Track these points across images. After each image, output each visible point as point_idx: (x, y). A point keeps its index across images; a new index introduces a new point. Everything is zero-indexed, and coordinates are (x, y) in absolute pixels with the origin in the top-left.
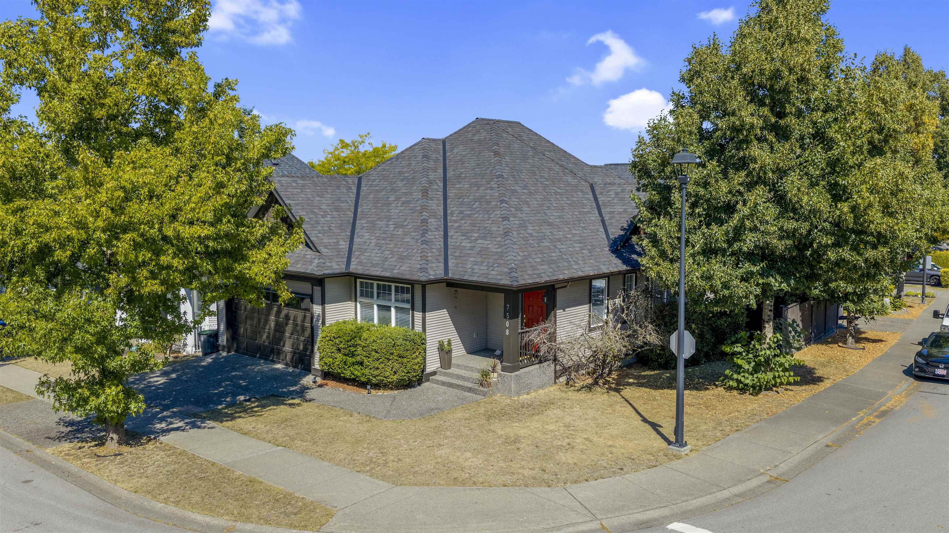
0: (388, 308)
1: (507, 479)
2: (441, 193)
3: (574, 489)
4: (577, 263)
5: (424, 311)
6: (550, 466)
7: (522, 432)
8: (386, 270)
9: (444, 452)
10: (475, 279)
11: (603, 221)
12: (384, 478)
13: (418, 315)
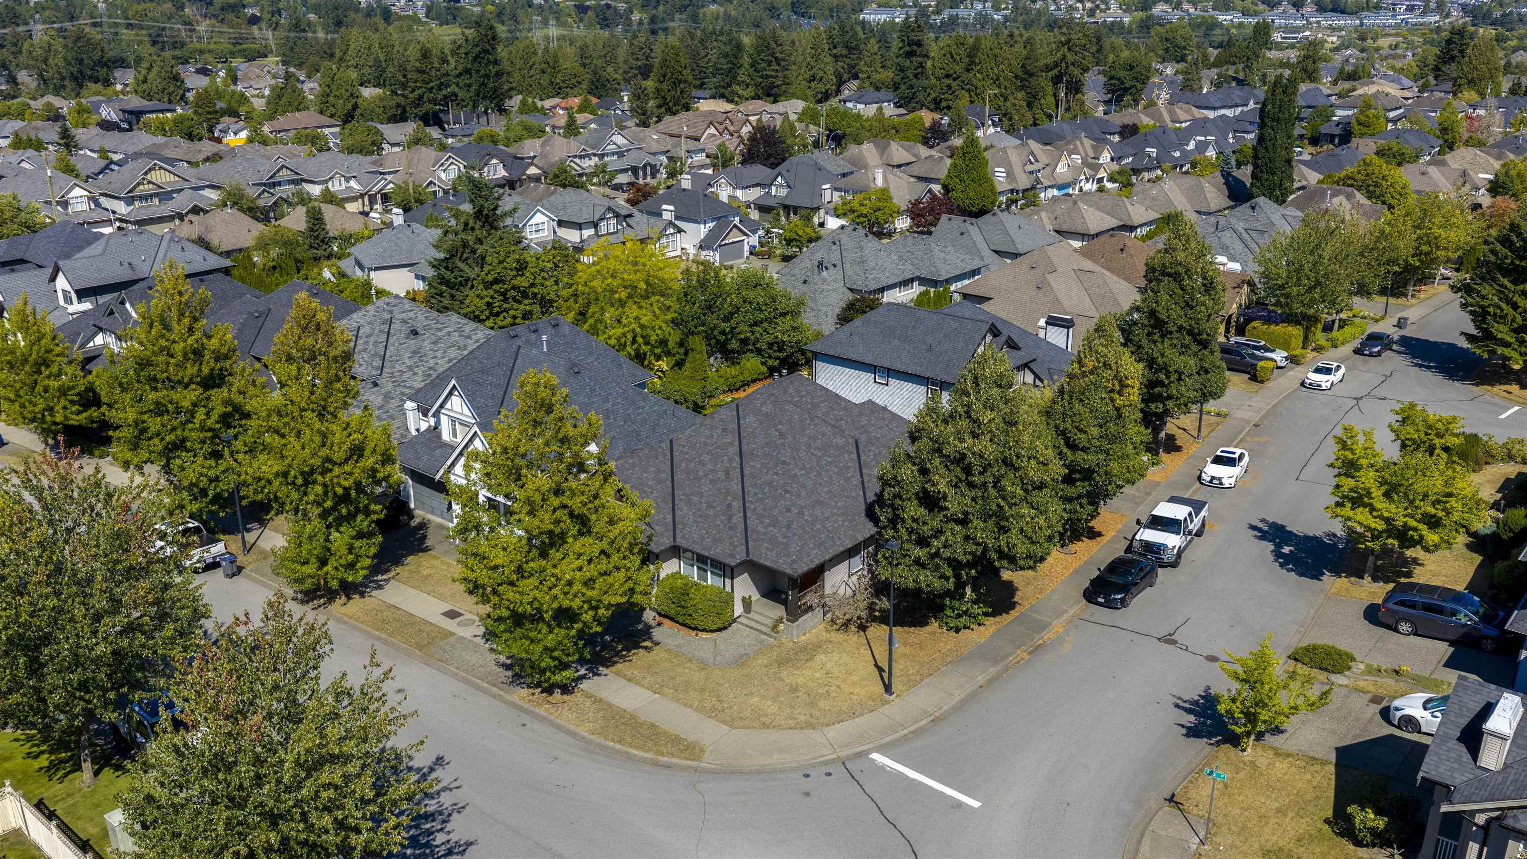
0: (706, 571)
1: (791, 723)
2: (738, 470)
3: (826, 730)
4: (839, 539)
5: (732, 579)
6: (816, 713)
7: (800, 680)
8: (704, 549)
9: (754, 700)
10: (768, 564)
11: (863, 483)
12: (724, 722)
13: (728, 581)
